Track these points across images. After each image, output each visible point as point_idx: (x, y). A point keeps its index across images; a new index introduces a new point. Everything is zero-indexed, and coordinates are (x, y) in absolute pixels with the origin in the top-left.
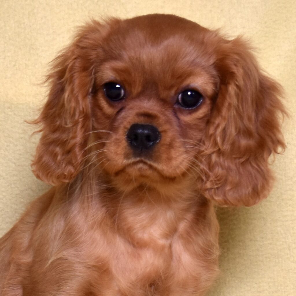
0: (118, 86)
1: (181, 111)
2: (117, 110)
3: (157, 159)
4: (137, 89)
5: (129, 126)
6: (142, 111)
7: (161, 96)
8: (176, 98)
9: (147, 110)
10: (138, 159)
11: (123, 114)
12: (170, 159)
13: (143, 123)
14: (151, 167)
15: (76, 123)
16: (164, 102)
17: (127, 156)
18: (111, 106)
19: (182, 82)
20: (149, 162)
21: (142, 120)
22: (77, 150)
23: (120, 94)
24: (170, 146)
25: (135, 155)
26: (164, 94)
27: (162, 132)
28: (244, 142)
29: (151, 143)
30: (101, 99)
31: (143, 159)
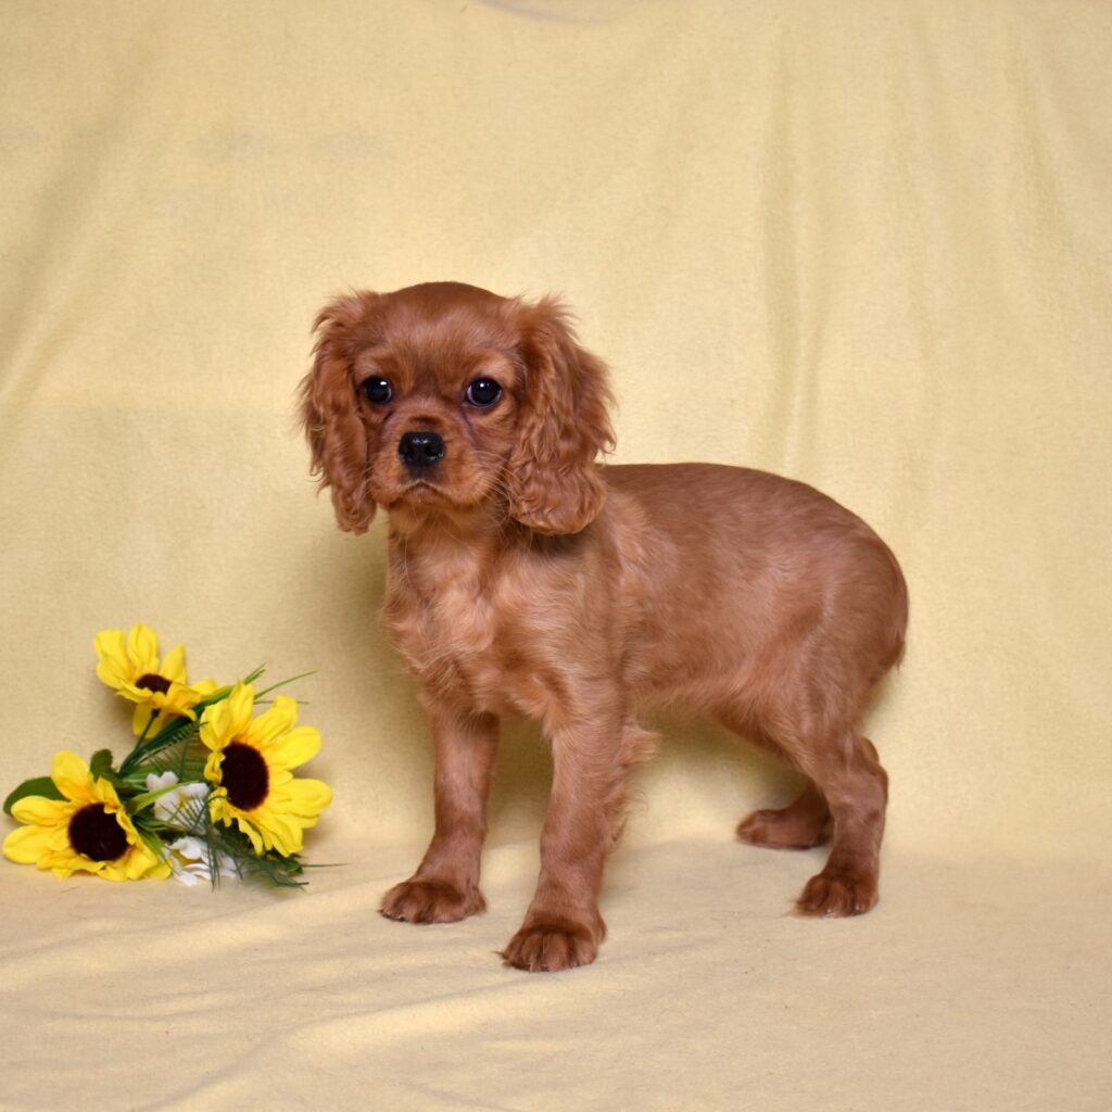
0: (383, 383)
1: (471, 411)
2: (383, 417)
3: (442, 480)
4: (408, 385)
5: (399, 437)
6: (417, 414)
7: (443, 393)
8: (463, 394)
9: (423, 413)
10: (418, 481)
11: (391, 421)
12: (459, 480)
13: (419, 431)
14: (435, 491)
16: (447, 400)
17: (402, 480)
18: (374, 410)
19: (469, 371)
20: (431, 485)
21: (416, 427)
23: (386, 395)
24: (460, 460)
25: (413, 476)
26: (446, 390)
27: (448, 442)
29: (433, 458)
30: (363, 403)
31: (423, 481)
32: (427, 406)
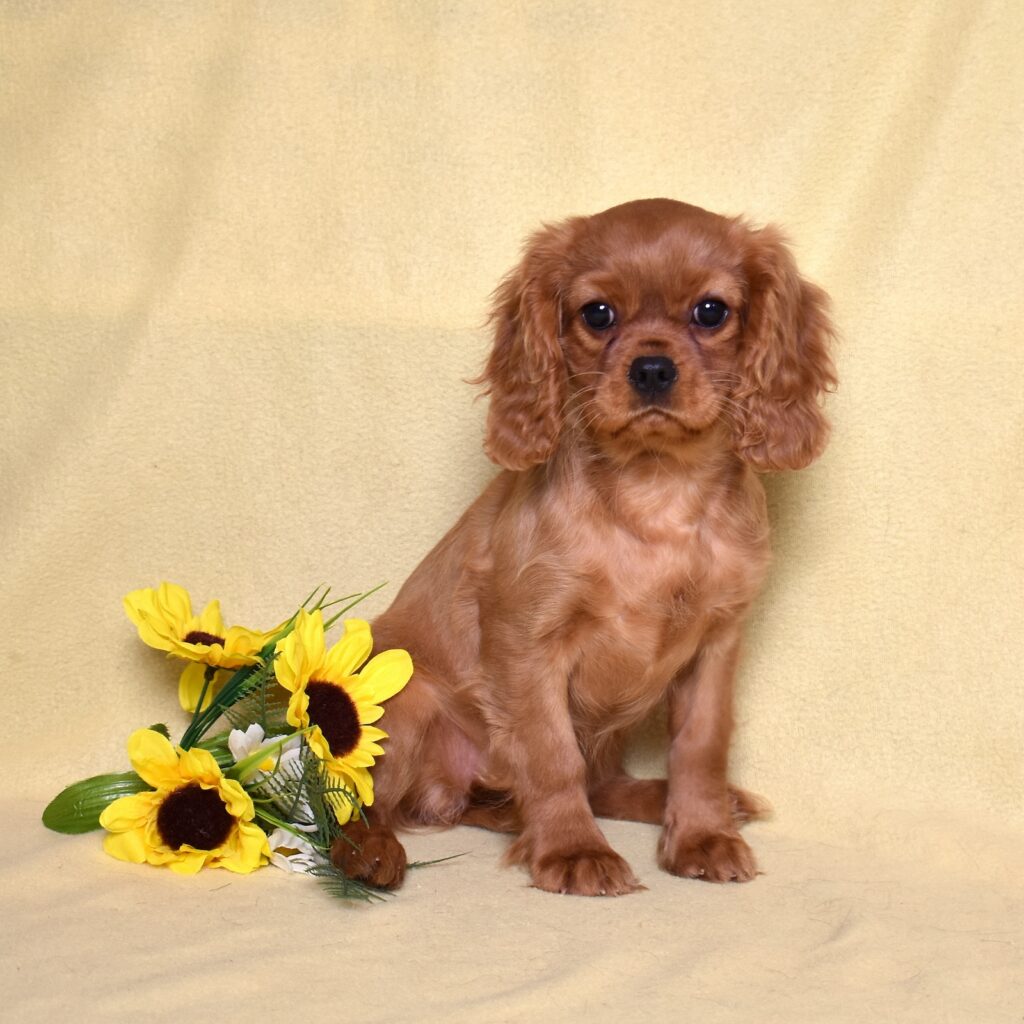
0: (602, 307)
1: (700, 332)
2: (606, 342)
3: (677, 405)
4: (633, 308)
5: (630, 363)
6: (646, 337)
7: (670, 313)
8: (690, 313)
9: (653, 337)
10: (650, 407)
11: (617, 345)
12: (694, 403)
13: (652, 355)
14: (668, 417)
15: (546, 377)
16: (674, 320)
17: (633, 406)
18: (595, 336)
19: (697, 290)
20: (665, 411)
21: (648, 351)
22: (552, 415)
23: (608, 318)
24: (694, 383)
25: (645, 403)
26: (673, 310)
27: (679, 365)
28: (787, 377)
29: (666, 383)
30: (580, 329)
31: (657, 407)
32: (654, 328)
